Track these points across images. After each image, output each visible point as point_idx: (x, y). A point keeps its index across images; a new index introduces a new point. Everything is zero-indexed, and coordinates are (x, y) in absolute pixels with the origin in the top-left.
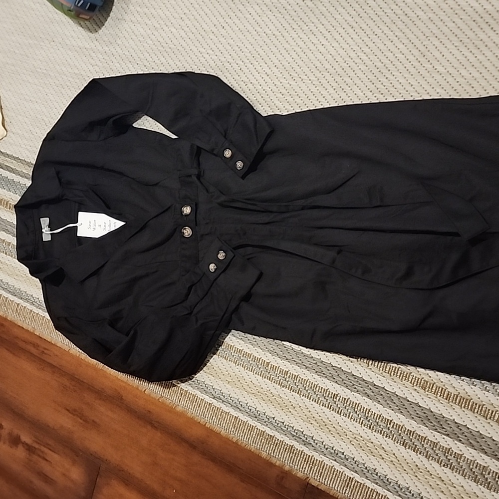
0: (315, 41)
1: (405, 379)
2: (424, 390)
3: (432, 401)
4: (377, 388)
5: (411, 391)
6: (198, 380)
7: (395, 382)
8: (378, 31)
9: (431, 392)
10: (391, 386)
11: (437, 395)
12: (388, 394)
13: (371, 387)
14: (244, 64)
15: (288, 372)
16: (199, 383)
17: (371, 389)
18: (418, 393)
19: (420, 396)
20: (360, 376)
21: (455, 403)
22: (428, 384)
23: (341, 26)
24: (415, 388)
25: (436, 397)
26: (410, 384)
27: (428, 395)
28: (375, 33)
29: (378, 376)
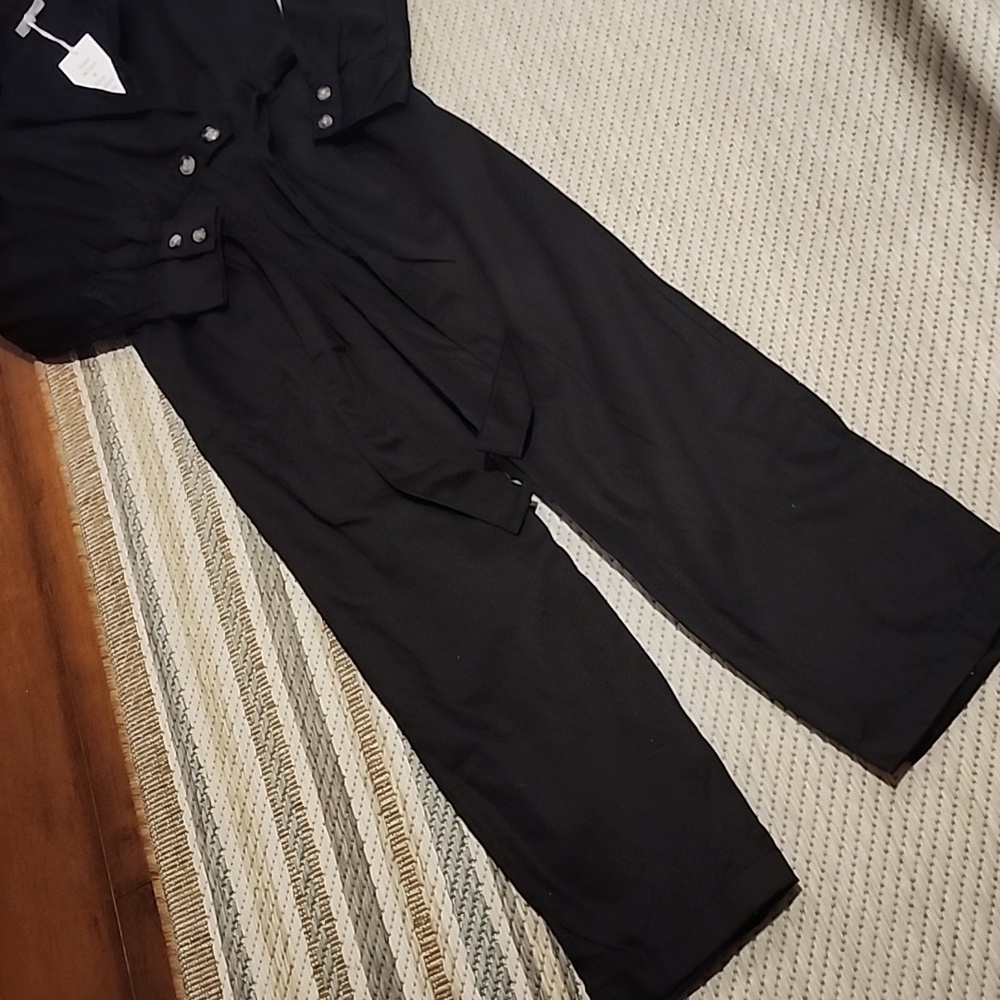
0: (773, 286)
1: (406, 885)
2: (415, 926)
3: (409, 953)
4: (360, 856)
5: (397, 909)
6: (153, 587)
7: (391, 874)
8: (867, 365)
9: (419, 939)
10: (380, 873)
11: (423, 951)
12: (366, 879)
13: (354, 847)
14: (651, 210)
15: (275, 706)
16: (151, 593)
17: (352, 848)
18: (404, 921)
19: (402, 929)
20: (356, 816)
21: (434, 989)
22: (428, 924)
23: (828, 303)
24: (407, 911)
25: (419, 954)
26: (406, 899)
27: (412, 938)
28: (861, 364)
29: (379, 842)
